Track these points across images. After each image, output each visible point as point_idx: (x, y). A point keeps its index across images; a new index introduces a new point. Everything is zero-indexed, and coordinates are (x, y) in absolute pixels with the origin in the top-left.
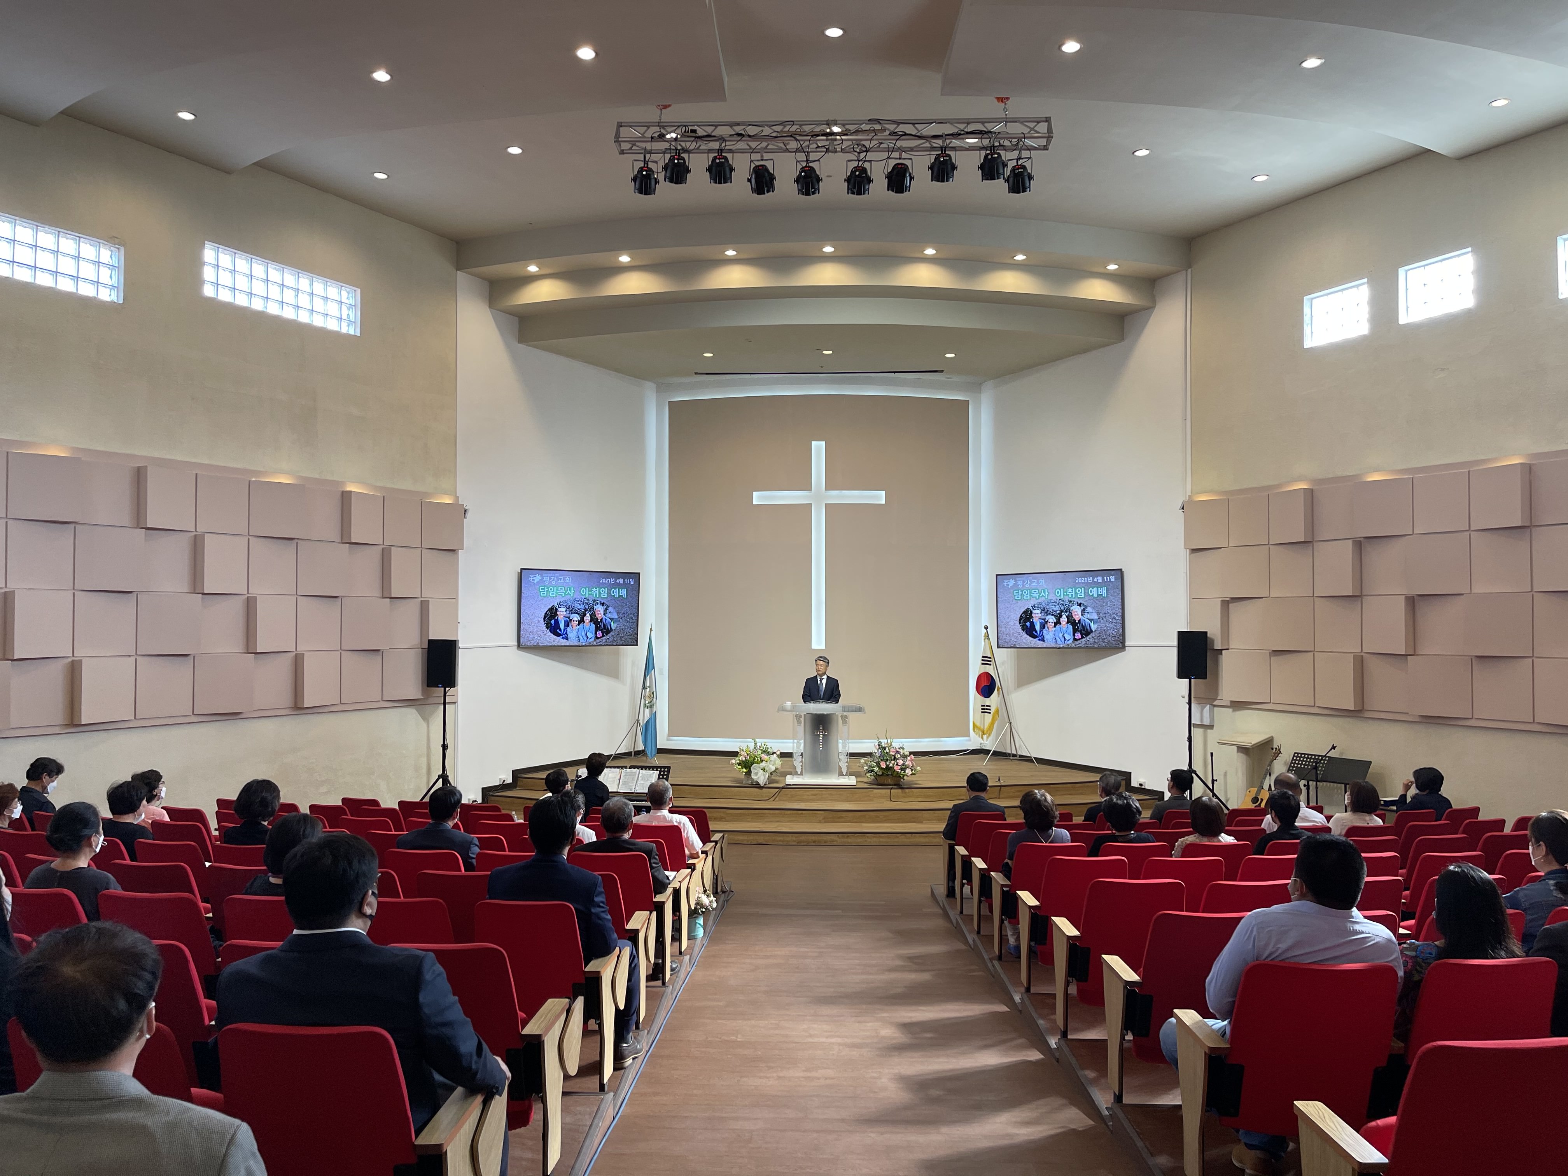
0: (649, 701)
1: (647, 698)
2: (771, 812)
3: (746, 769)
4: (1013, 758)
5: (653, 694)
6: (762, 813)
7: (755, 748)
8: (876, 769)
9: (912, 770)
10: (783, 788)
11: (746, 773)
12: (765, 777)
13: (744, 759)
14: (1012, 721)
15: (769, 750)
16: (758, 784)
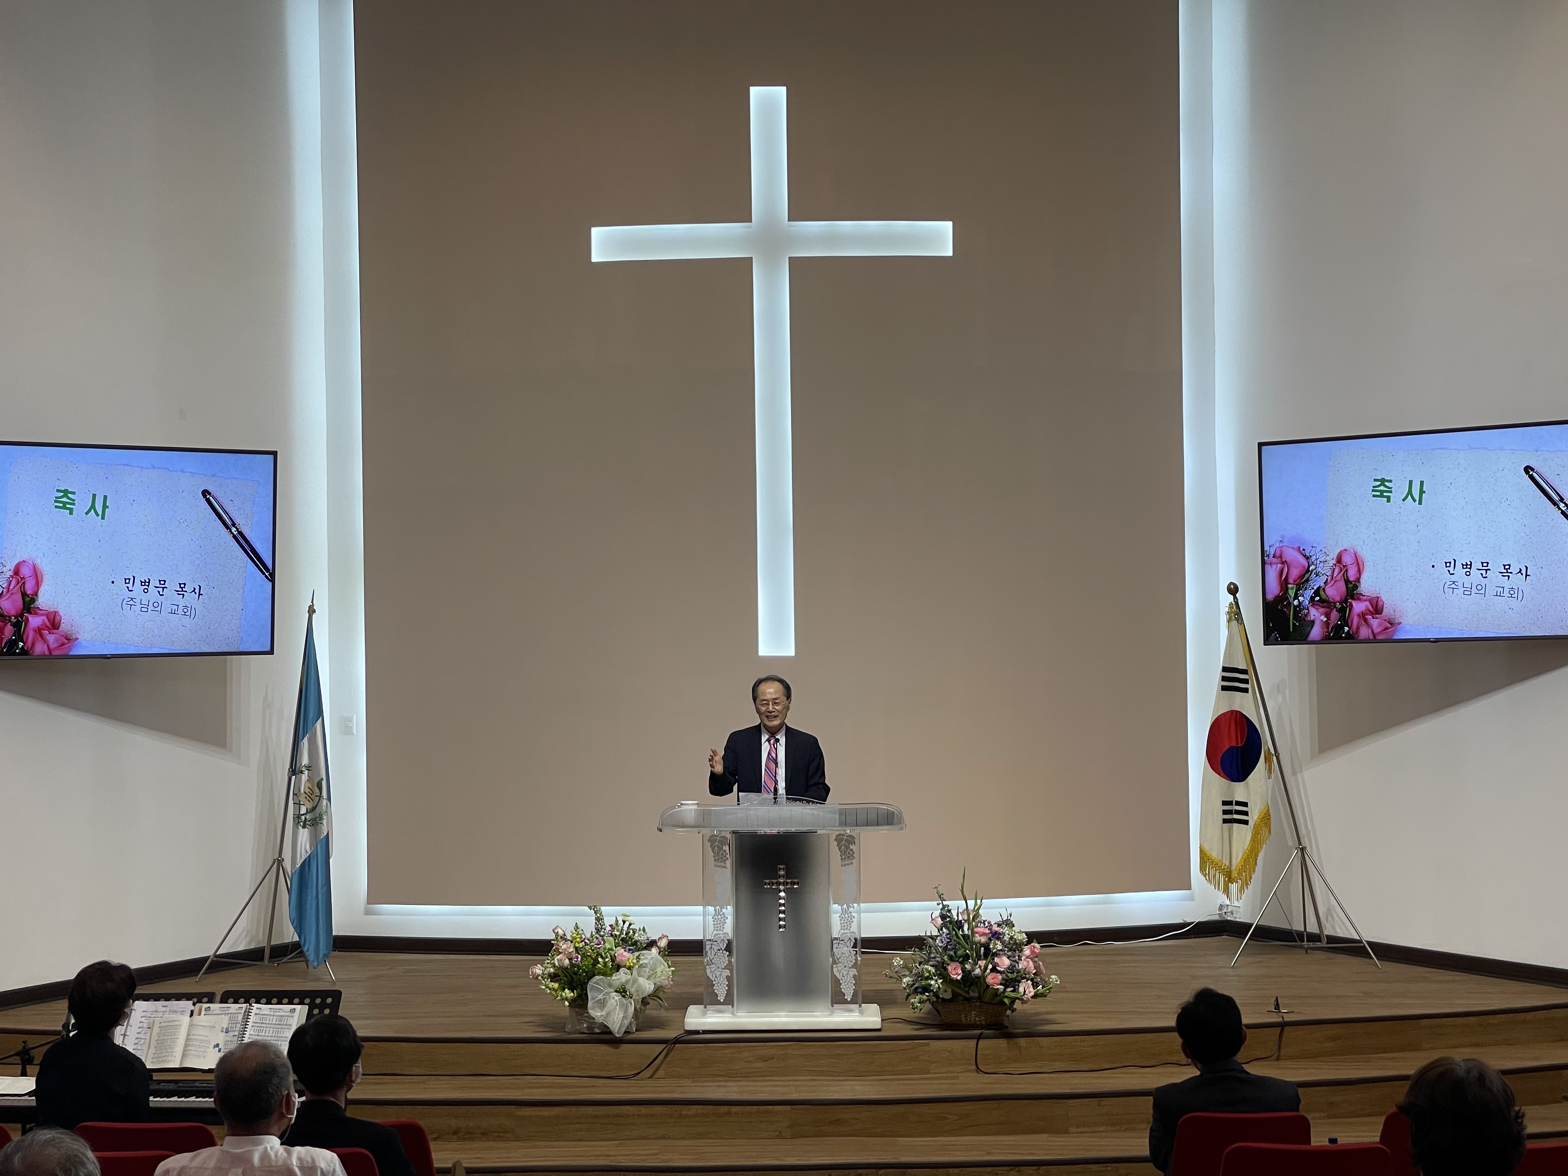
0: (310, 805)
1: (303, 799)
2: (644, 1110)
3: (572, 990)
4: (1311, 944)
5: (320, 789)
6: (617, 1116)
7: (598, 931)
8: (935, 983)
9: (1035, 985)
10: (677, 1041)
11: (573, 1002)
12: (626, 1011)
13: (567, 962)
14: (1305, 843)
15: (636, 937)
16: (606, 1031)
